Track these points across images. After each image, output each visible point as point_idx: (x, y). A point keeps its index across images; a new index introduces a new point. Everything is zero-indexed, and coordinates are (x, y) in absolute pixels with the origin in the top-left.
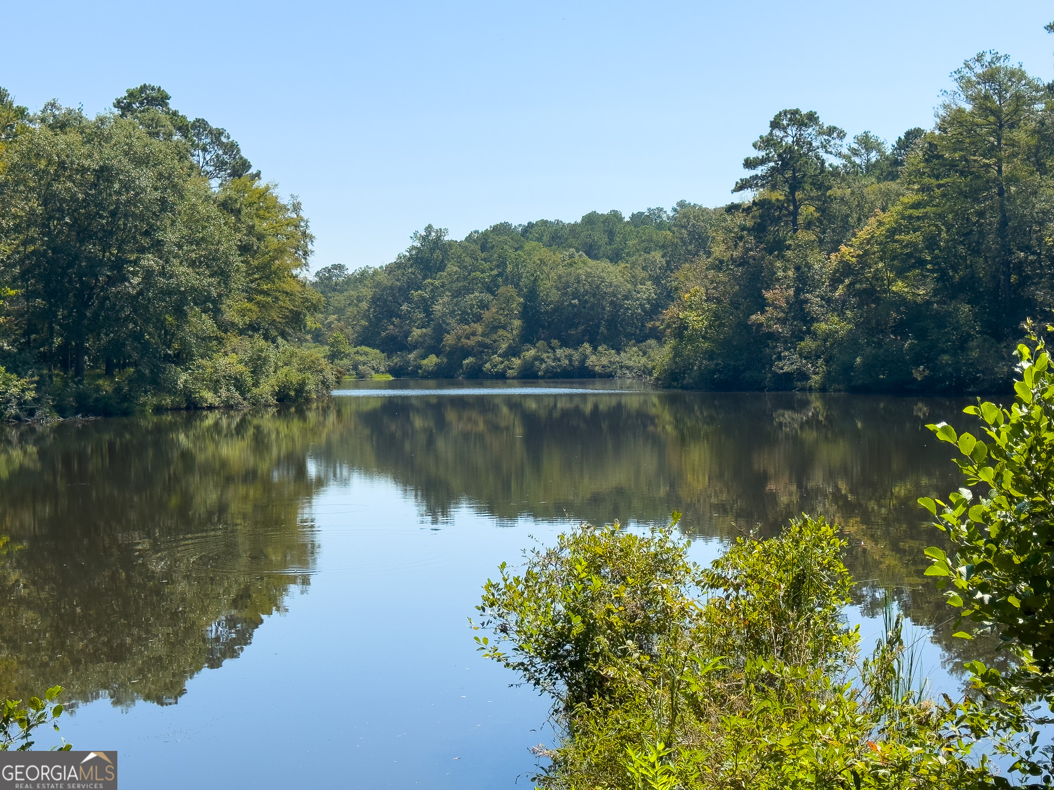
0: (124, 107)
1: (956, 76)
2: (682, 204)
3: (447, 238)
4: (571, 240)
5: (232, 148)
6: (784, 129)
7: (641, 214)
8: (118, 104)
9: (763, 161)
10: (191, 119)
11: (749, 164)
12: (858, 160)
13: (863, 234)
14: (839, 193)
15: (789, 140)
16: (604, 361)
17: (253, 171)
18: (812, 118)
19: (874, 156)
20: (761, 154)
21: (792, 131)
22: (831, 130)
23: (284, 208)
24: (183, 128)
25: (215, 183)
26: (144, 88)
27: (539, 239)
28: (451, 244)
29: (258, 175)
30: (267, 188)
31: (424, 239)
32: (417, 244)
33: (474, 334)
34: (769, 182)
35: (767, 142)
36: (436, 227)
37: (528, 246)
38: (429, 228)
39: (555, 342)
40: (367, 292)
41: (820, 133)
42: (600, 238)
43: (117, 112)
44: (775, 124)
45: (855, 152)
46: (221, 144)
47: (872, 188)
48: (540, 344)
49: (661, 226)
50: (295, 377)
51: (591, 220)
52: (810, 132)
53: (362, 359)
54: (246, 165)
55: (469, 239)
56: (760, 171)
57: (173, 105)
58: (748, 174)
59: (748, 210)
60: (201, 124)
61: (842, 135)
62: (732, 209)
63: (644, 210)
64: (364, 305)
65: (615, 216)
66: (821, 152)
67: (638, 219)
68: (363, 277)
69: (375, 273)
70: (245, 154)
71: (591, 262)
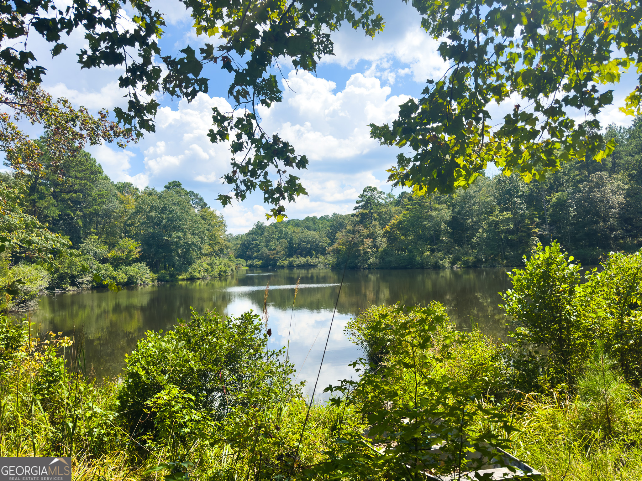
0: (167, 187)
2: (334, 214)
3: (264, 225)
4: (302, 225)
5: (201, 199)
6: (367, 192)
7: (322, 217)
8: (166, 187)
9: (362, 201)
10: (188, 191)
11: (357, 202)
12: (387, 201)
13: (392, 222)
14: (384, 210)
15: (369, 195)
16: (314, 261)
17: (208, 206)
18: (375, 189)
19: (392, 199)
20: (361, 199)
21: (370, 193)
22: (381, 192)
23: (218, 217)
24: (187, 194)
25: (196, 210)
26: (173, 182)
27: (292, 225)
28: (265, 227)
29: (209, 207)
30: (213, 211)
31: (257, 225)
32: (255, 227)
33: (274, 254)
34: (364, 207)
35: (362, 196)
36: (261, 222)
37: (289, 227)
38: (258, 222)
39: (299, 256)
40: (240, 242)
41: (378, 193)
42: (311, 224)
43: (165, 189)
44: (364, 191)
45: (387, 198)
46: (198, 198)
47: (393, 209)
48: (295, 256)
49: (328, 220)
50: (223, 269)
51: (307, 219)
52: (375, 193)
53: (239, 262)
54: (206, 205)
55: (271, 225)
56: (361, 204)
57: (183, 187)
58: (357, 205)
59: (358, 216)
60: (191, 193)
61: (384, 193)
62: (353, 215)
63: (323, 216)
64: (239, 246)
65: (315, 217)
66: (378, 199)
67: (321, 218)
68: (238, 237)
69: (242, 236)
70: (205, 201)
71: (309, 232)
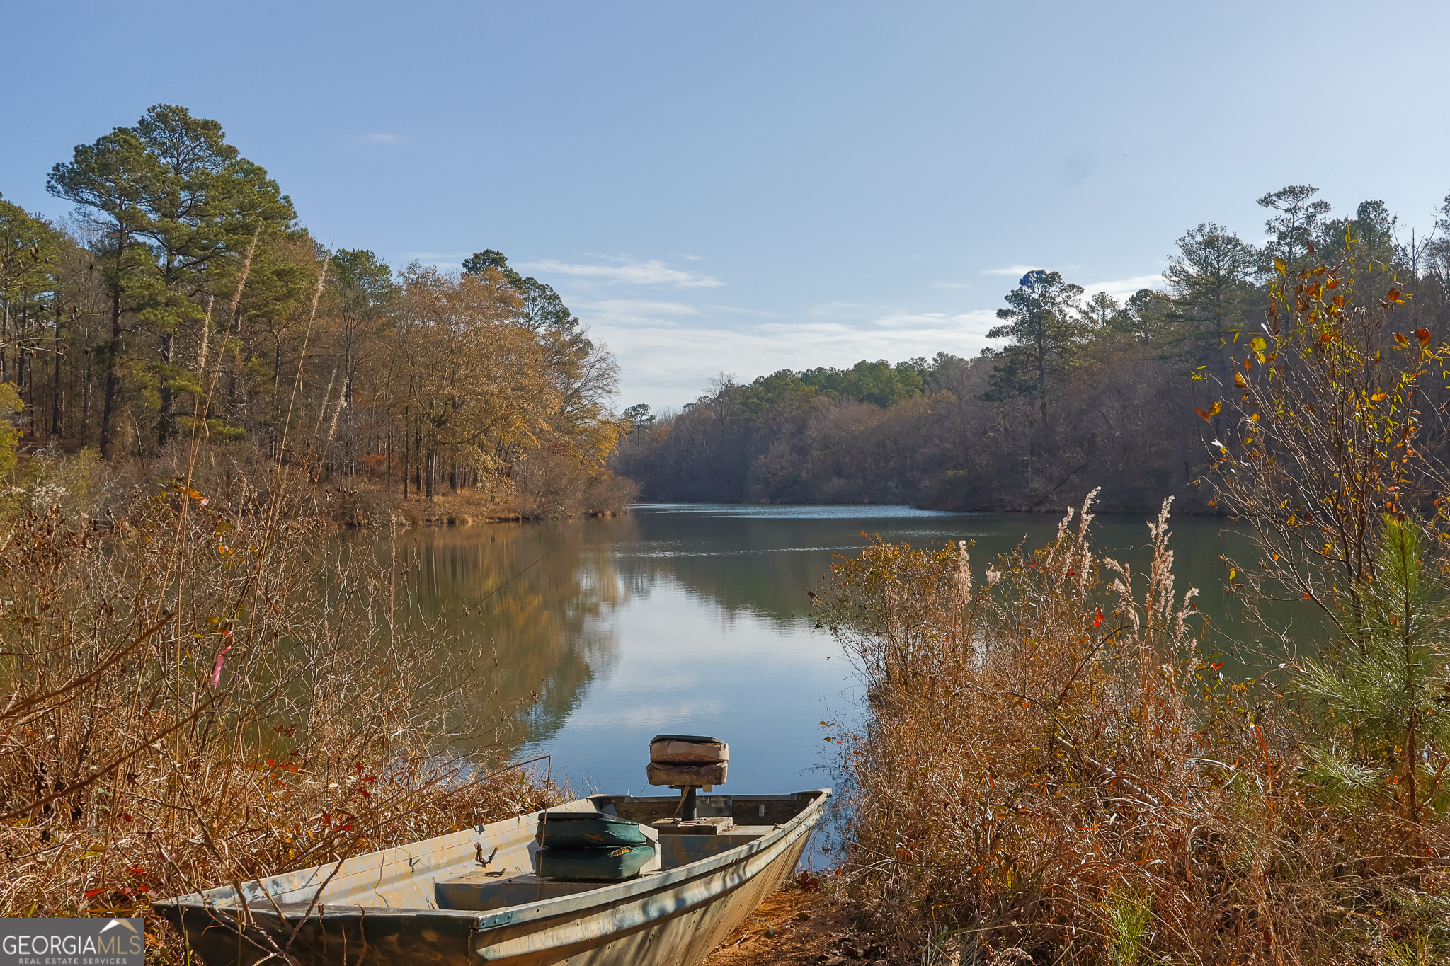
0: (471, 266)
1: (1181, 243)
3: (737, 383)
6: (1032, 286)
8: (465, 264)
9: (1015, 312)
11: (1002, 314)
12: (1095, 316)
15: (1036, 295)
18: (1055, 277)
19: (1108, 312)
20: (1013, 306)
21: (1038, 288)
22: (1072, 287)
26: (486, 252)
28: (740, 387)
34: (1019, 332)
35: (1017, 296)
41: (1062, 290)
43: (465, 270)
44: (1024, 282)
45: (1093, 309)
46: (546, 298)
52: (1053, 289)
56: (1010, 321)
58: (1001, 322)
59: (1000, 355)
61: (1080, 292)
65: (882, 364)
66: (1064, 307)
67: (903, 368)
